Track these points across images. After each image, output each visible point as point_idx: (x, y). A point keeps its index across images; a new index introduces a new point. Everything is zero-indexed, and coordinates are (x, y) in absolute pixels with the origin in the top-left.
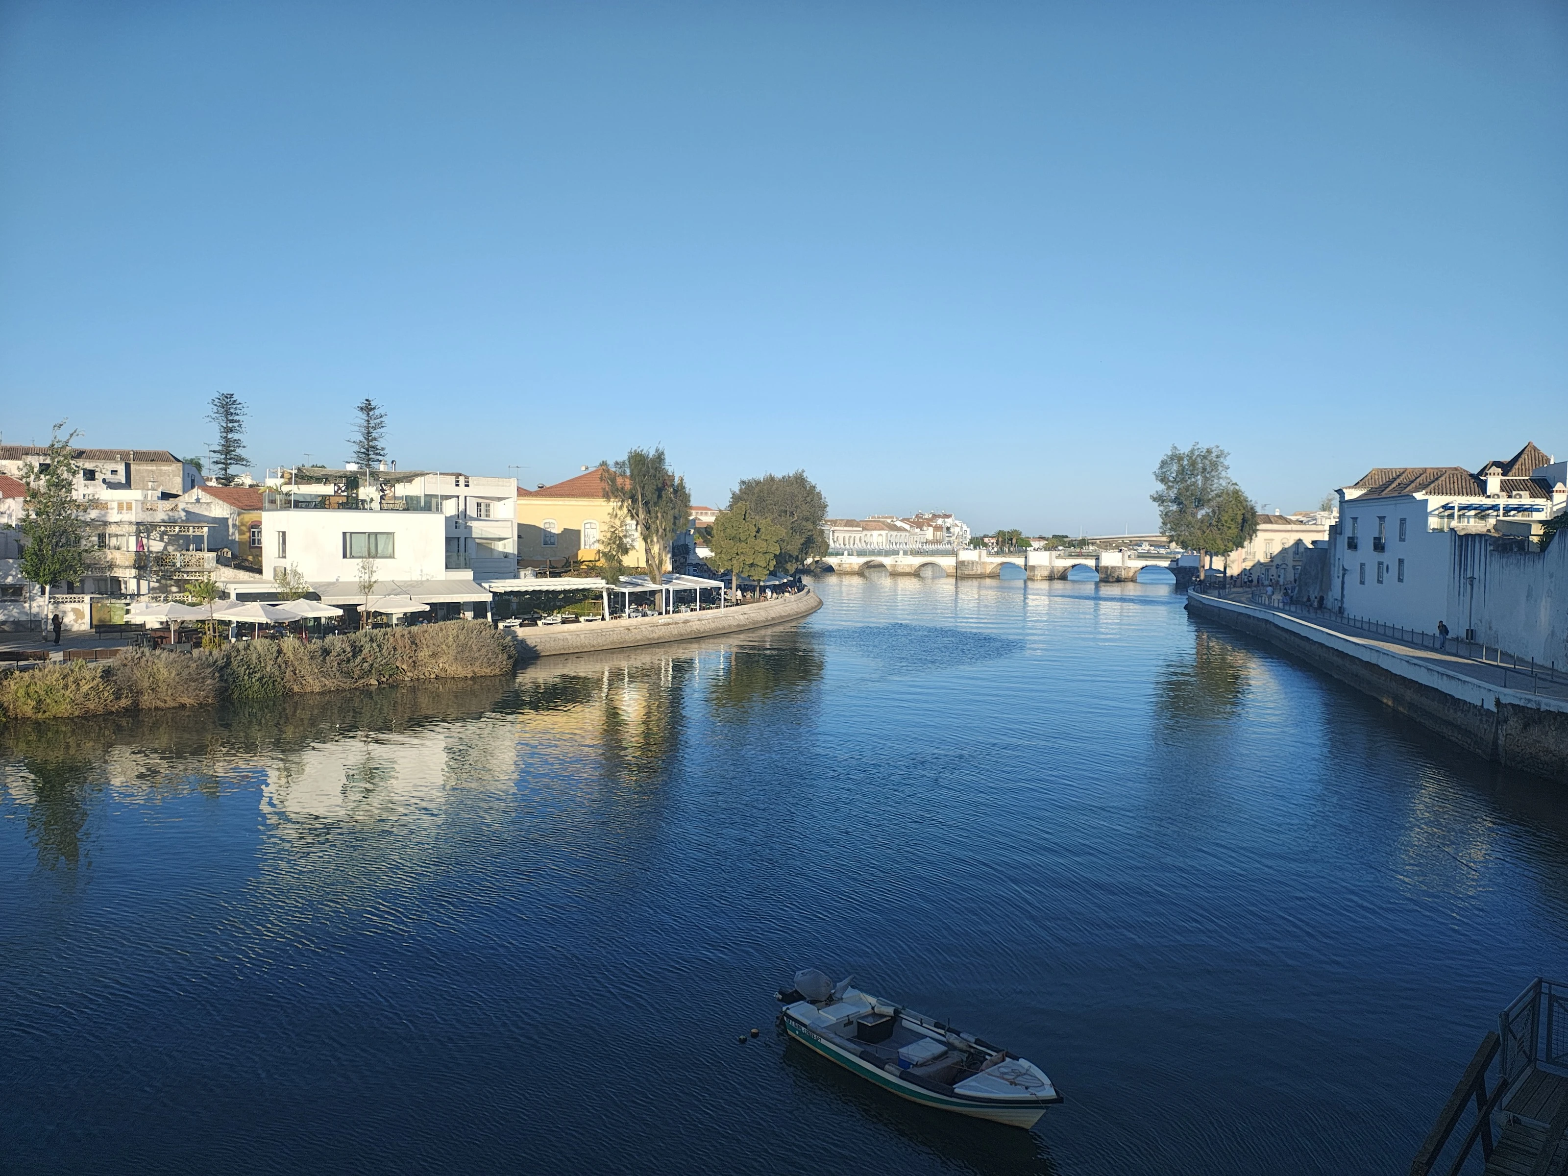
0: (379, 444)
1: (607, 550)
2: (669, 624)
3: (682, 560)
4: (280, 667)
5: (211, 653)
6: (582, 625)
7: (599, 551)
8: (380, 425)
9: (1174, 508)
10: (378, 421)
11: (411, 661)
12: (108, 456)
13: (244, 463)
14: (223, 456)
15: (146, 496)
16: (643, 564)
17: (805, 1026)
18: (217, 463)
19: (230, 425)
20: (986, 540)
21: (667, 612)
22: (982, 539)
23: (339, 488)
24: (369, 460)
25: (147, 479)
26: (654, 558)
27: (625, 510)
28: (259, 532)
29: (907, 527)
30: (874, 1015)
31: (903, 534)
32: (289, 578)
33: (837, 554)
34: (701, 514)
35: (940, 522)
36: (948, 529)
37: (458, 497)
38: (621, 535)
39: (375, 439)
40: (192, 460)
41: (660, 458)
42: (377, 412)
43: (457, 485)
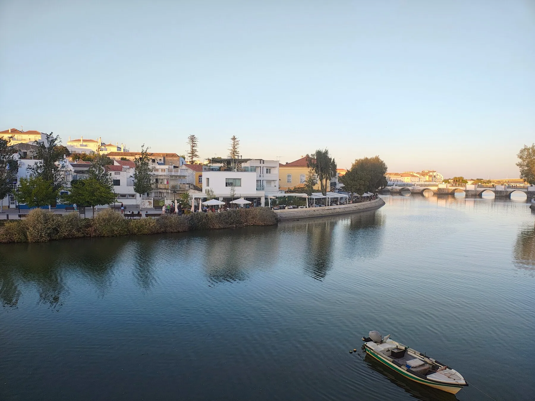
0: (237, 150)
1: (308, 184)
2: (329, 209)
3: (334, 188)
4: (207, 220)
5: (187, 216)
6: (299, 209)
7: (305, 185)
8: (238, 144)
9: (526, 168)
10: (237, 143)
11: (245, 219)
12: (158, 155)
13: (198, 157)
14: (191, 155)
15: (169, 167)
16: (320, 189)
17: (373, 350)
18: (189, 157)
19: (193, 145)
20: (449, 181)
21: (328, 205)
22: (448, 180)
23: (225, 165)
24: (234, 155)
25: (170, 162)
26: (324, 187)
27: (314, 171)
28: (201, 178)
29: (418, 176)
30: (397, 348)
31: (417, 178)
32: (210, 192)
33: (390, 186)
34: (341, 171)
35: (431, 174)
36: (435, 176)
37: (261, 167)
38: (313, 179)
39: (236, 149)
40: (182, 156)
41: (326, 152)
42: (237, 140)
43: (260, 163)
